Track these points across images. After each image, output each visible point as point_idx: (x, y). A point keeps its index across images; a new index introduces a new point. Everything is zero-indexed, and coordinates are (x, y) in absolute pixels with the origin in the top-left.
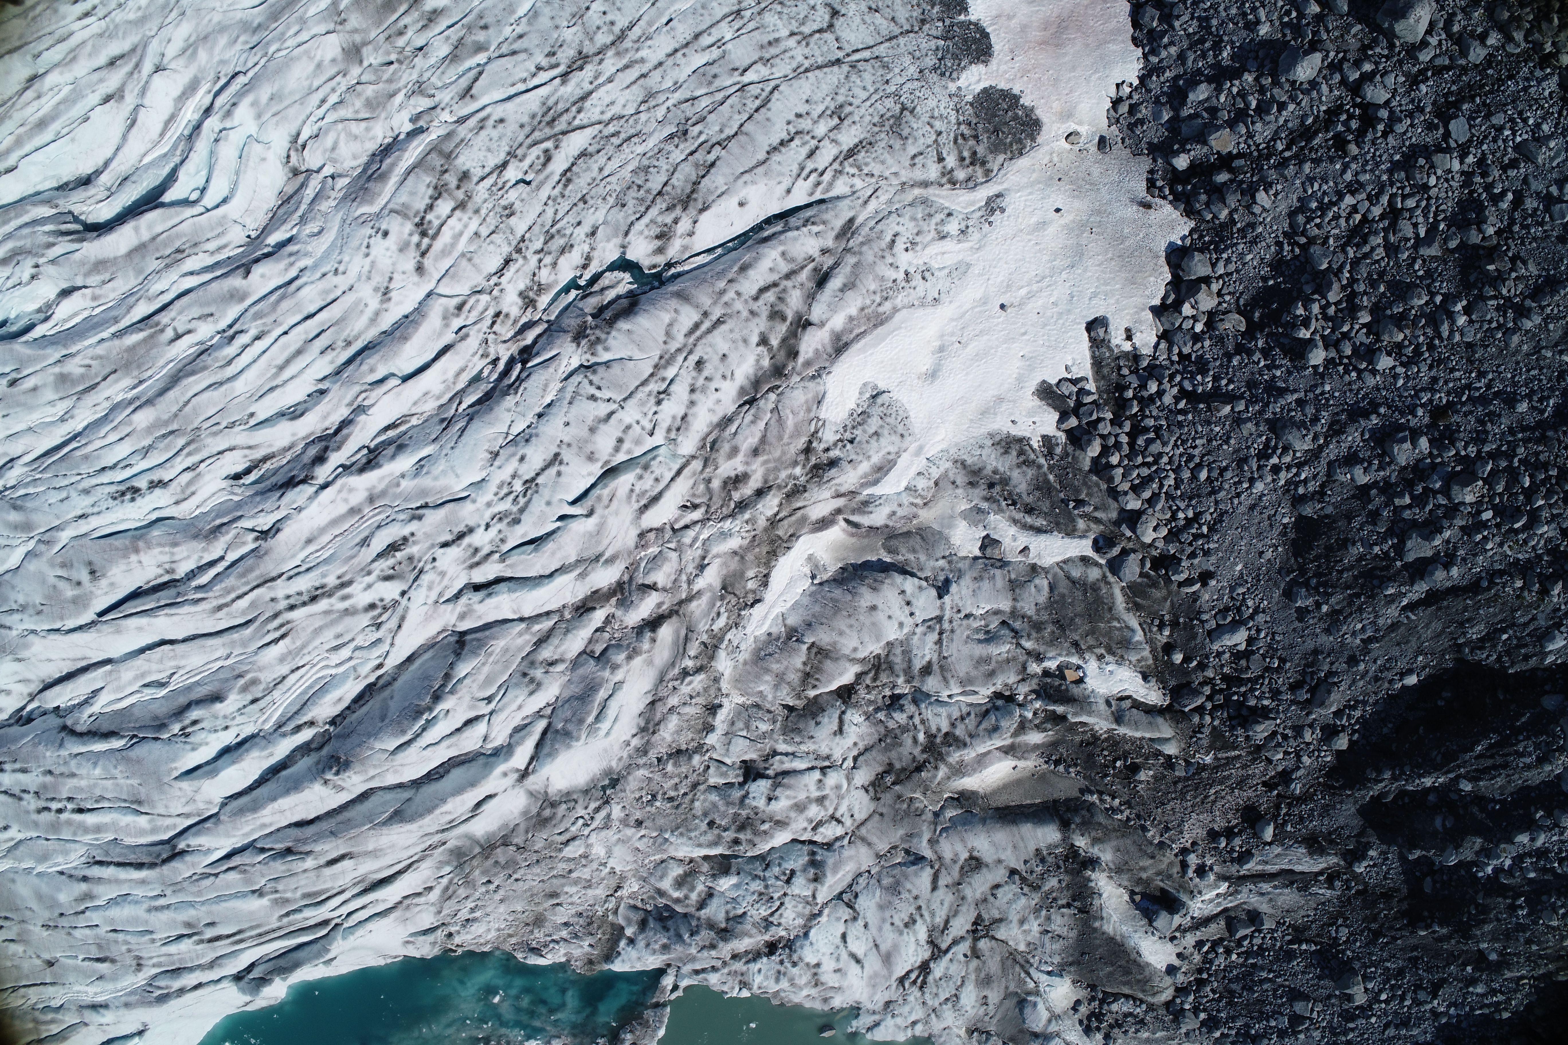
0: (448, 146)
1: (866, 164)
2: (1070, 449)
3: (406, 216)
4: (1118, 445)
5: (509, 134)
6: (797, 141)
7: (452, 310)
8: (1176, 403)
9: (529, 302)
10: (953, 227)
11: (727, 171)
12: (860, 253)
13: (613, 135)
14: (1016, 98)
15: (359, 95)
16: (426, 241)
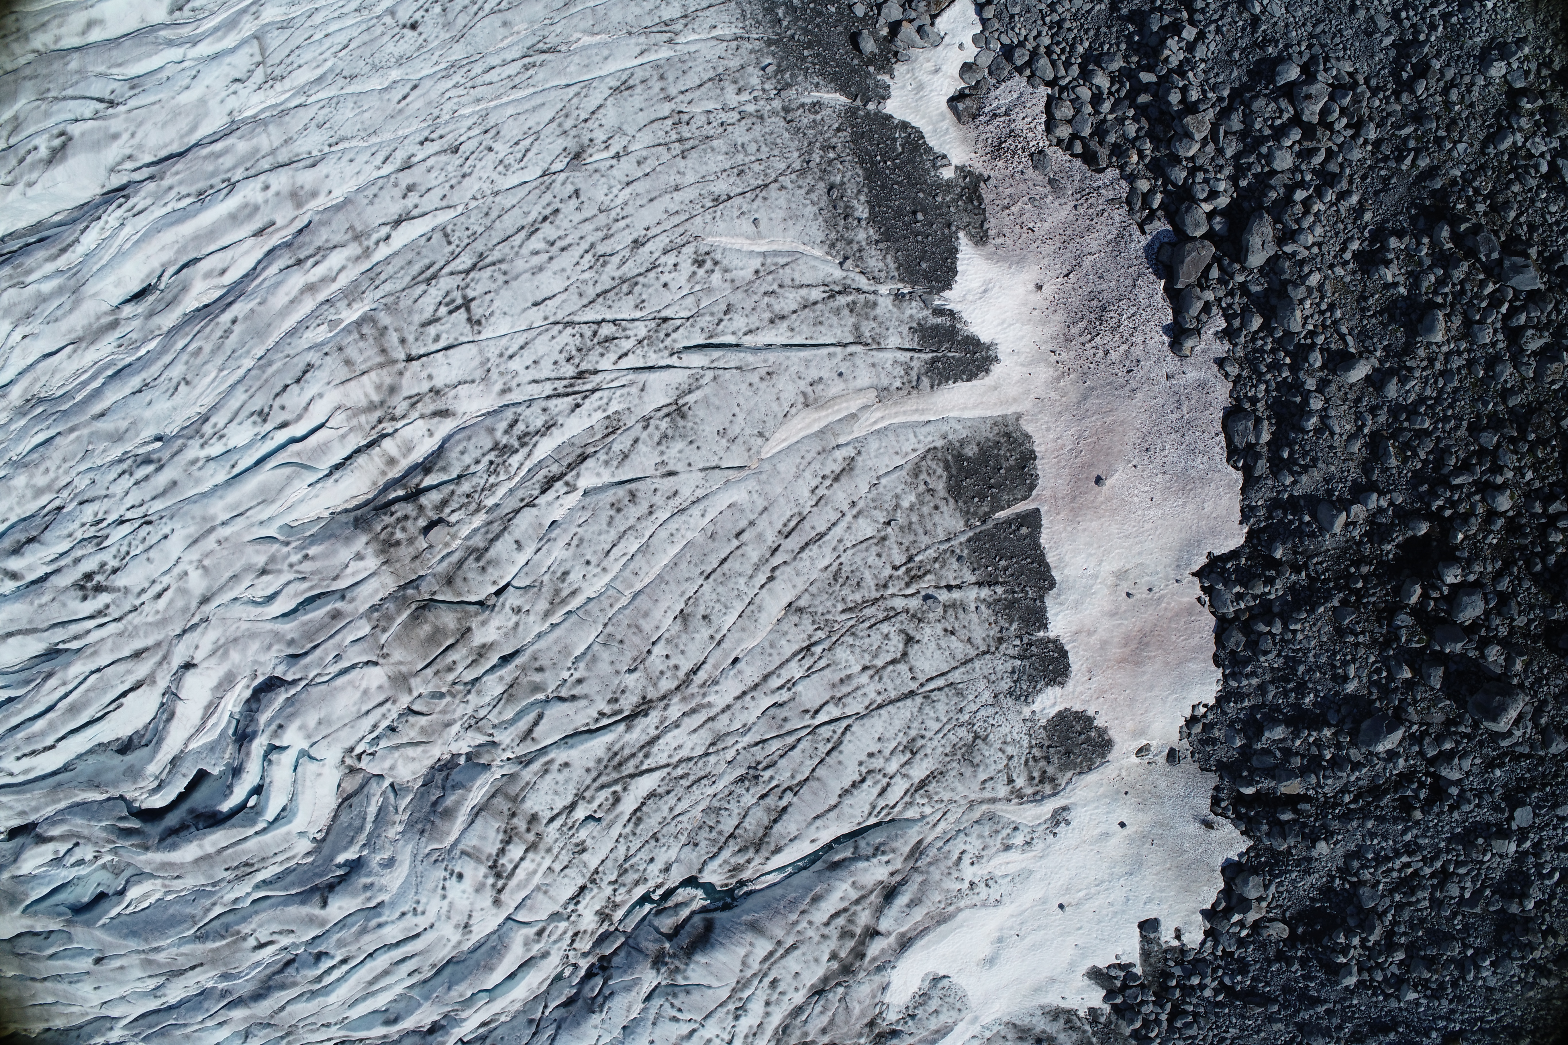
0: (513, 790)
1: (936, 793)
2: (1114, 1018)
3: (478, 860)
4: (1157, 1022)
5: (576, 778)
6: (869, 782)
7: (532, 937)
8: (1215, 996)
9: (603, 916)
10: (1019, 839)
11: (800, 818)
12: (928, 873)
13: (682, 777)
14: (1089, 720)
15: (413, 725)
16: (500, 883)
